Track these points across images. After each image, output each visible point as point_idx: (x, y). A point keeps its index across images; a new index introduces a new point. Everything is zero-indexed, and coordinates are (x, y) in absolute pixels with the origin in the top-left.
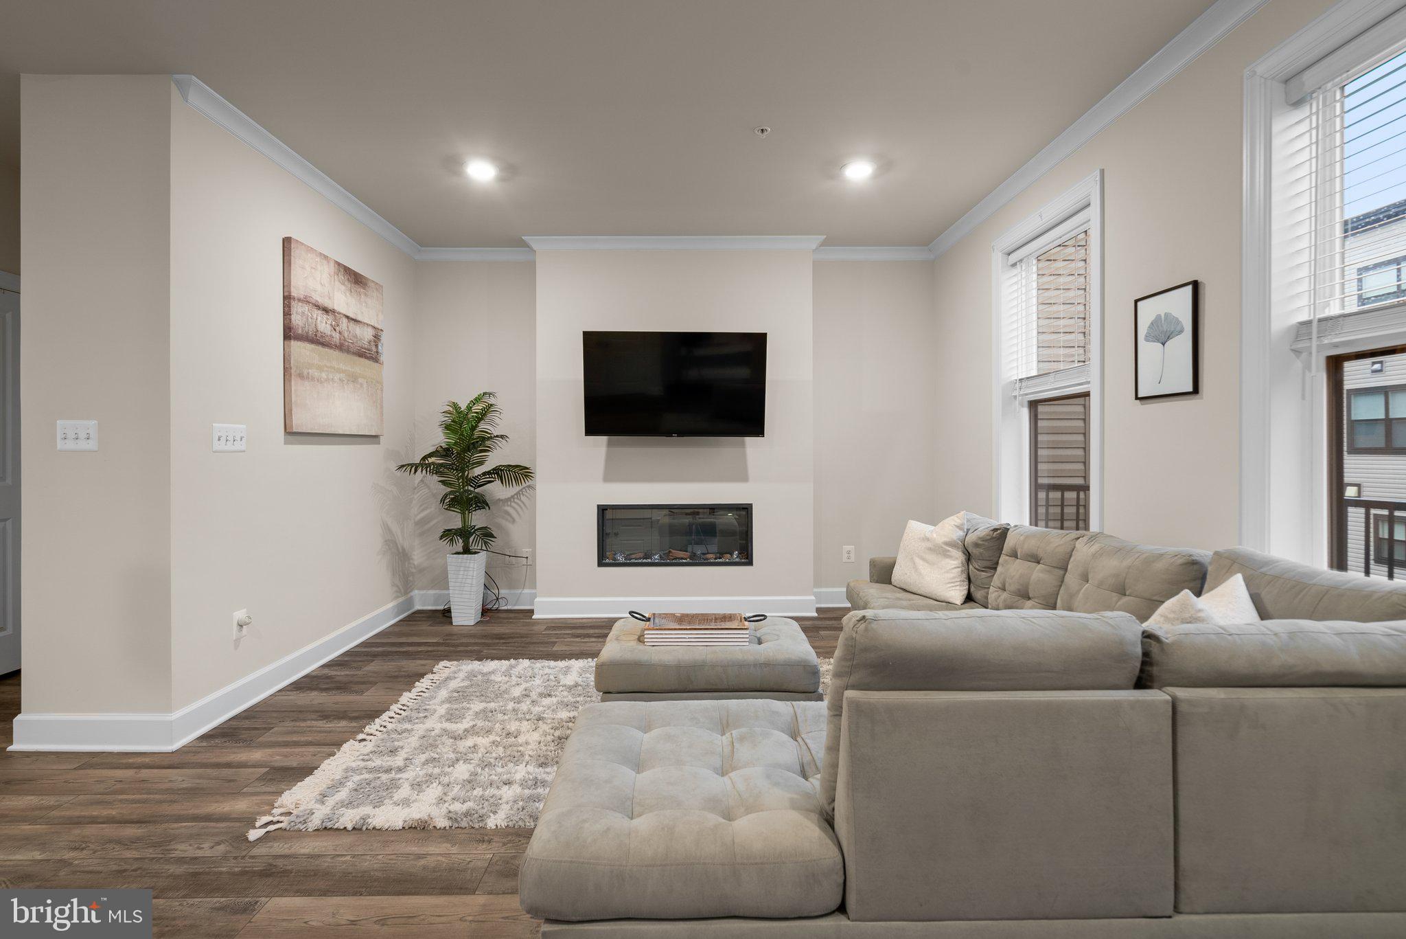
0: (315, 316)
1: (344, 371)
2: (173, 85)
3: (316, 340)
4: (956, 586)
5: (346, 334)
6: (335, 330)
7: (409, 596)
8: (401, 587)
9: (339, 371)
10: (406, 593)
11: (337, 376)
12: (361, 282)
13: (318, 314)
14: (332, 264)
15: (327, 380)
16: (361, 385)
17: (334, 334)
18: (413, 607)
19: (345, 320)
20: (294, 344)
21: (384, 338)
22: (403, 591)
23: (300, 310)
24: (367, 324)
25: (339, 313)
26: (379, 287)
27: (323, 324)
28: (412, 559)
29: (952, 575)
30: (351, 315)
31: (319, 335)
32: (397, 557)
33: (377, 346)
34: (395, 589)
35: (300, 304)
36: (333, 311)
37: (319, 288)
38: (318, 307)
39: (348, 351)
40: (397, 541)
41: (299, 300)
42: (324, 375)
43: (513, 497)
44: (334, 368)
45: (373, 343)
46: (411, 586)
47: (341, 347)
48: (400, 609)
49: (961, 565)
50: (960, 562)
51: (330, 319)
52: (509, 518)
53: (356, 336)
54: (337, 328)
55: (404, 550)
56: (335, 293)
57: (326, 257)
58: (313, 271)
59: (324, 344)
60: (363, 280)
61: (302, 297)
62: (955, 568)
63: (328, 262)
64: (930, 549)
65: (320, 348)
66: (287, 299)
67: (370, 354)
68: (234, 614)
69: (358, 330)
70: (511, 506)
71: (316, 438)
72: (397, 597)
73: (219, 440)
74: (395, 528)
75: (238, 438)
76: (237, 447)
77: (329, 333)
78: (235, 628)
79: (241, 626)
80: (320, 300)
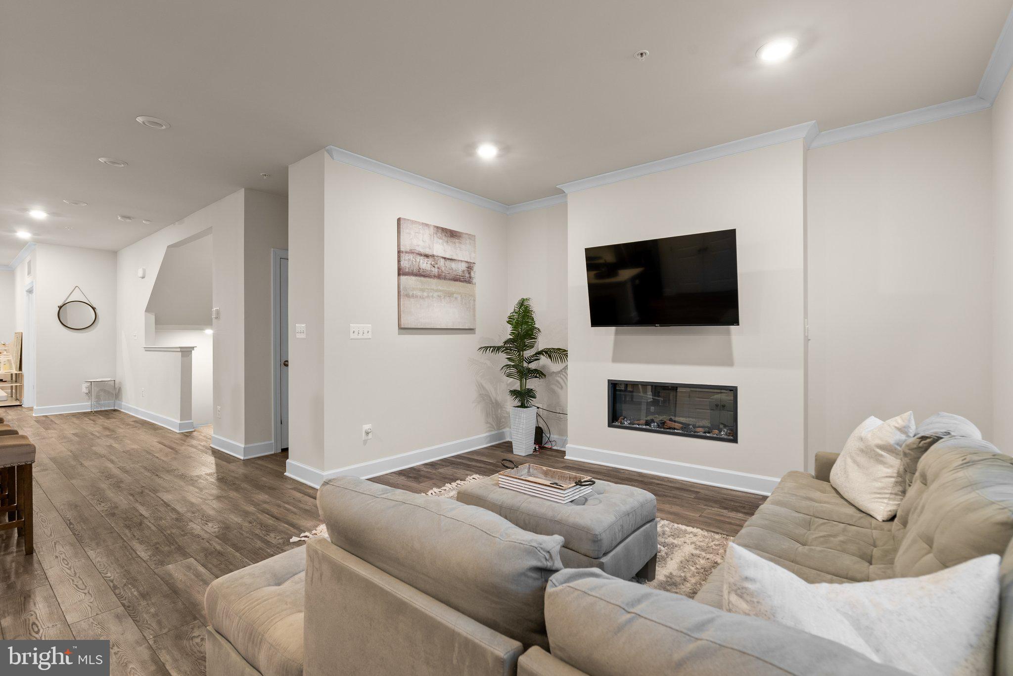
0: (418, 260)
1: (440, 291)
2: (325, 153)
3: (420, 274)
4: (884, 498)
5: (443, 269)
6: (434, 267)
7: (501, 431)
8: (494, 425)
9: (437, 291)
10: (499, 429)
11: (436, 294)
12: (456, 236)
13: (419, 258)
14: (432, 228)
15: (428, 297)
16: (456, 298)
17: (433, 269)
18: (505, 439)
19: (442, 260)
20: (403, 278)
21: (476, 268)
22: (496, 428)
23: (407, 258)
24: (461, 261)
25: (438, 256)
26: (472, 237)
27: (425, 264)
28: (505, 408)
29: (878, 485)
30: (447, 256)
31: (421, 271)
32: (491, 406)
33: (470, 273)
34: (489, 425)
35: (407, 255)
36: (433, 256)
37: (421, 243)
38: (420, 255)
39: (445, 278)
40: (491, 396)
41: (406, 252)
42: (425, 294)
43: (561, 370)
44: (434, 290)
45: (466, 272)
46: (504, 425)
47: (439, 277)
48: (492, 438)
49: (895, 475)
50: (896, 471)
51: (430, 261)
52: (559, 385)
53: (452, 269)
54: (436, 266)
55: (496, 401)
56: (434, 245)
57: (427, 225)
58: (417, 234)
59: (424, 276)
60: (458, 234)
61: (408, 250)
62: (887, 477)
63: (429, 227)
64: (862, 451)
65: (422, 279)
66: (399, 252)
67: (465, 278)
68: (363, 426)
69: (454, 265)
70: (560, 377)
71: (419, 331)
72: (490, 431)
73: (354, 333)
74: (489, 387)
75: (366, 332)
76: (365, 336)
77: (429, 269)
78: (364, 434)
79: (367, 433)
80: (422, 251)
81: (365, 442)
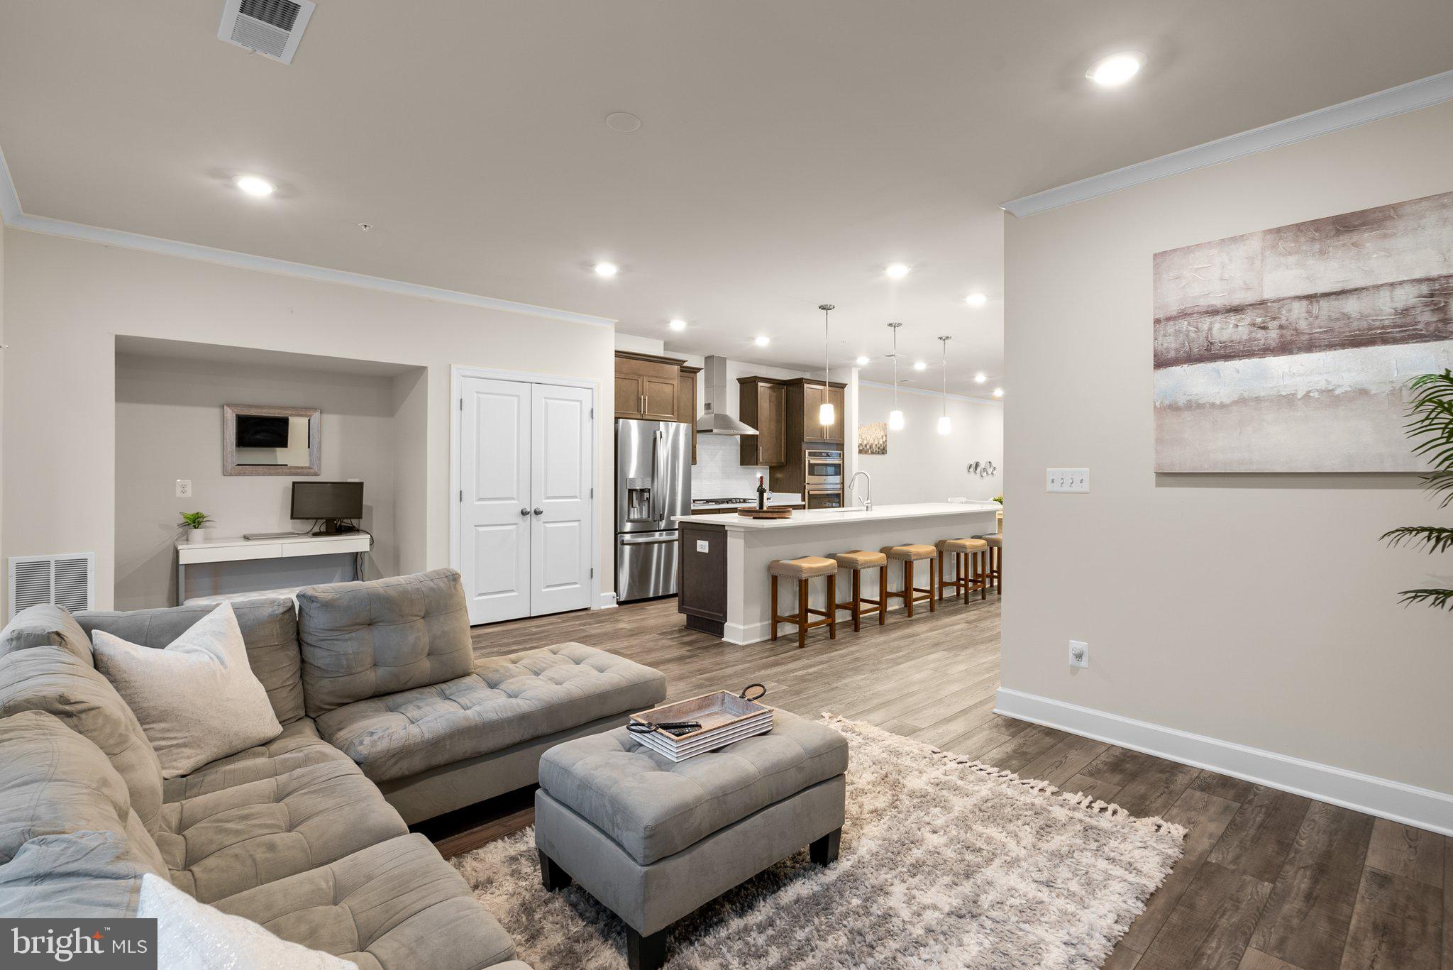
0: (1206, 326)
5: (1303, 323)
6: (1265, 327)
14: (1258, 238)
15: (1240, 402)
17: (1262, 333)
19: (1300, 304)
23: (1171, 330)
24: (1390, 284)
25: (1278, 300)
27: (1231, 329)
30: (1325, 289)
33: (1441, 310)
35: (1172, 323)
36: (1262, 303)
37: (1215, 285)
38: (1215, 311)
39: (1312, 348)
41: (1169, 319)
45: (1420, 310)
47: (1283, 346)
51: (1250, 317)
54: (1273, 323)
56: (1267, 274)
59: (1230, 356)
61: (1175, 313)
63: (1245, 242)
73: (1053, 481)
75: (1077, 480)
76: (1076, 487)
77: (1245, 337)
78: (1071, 657)
79: (1079, 656)
80: (1218, 302)
81: (1074, 670)
